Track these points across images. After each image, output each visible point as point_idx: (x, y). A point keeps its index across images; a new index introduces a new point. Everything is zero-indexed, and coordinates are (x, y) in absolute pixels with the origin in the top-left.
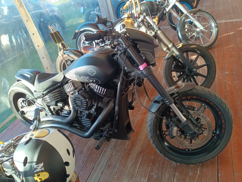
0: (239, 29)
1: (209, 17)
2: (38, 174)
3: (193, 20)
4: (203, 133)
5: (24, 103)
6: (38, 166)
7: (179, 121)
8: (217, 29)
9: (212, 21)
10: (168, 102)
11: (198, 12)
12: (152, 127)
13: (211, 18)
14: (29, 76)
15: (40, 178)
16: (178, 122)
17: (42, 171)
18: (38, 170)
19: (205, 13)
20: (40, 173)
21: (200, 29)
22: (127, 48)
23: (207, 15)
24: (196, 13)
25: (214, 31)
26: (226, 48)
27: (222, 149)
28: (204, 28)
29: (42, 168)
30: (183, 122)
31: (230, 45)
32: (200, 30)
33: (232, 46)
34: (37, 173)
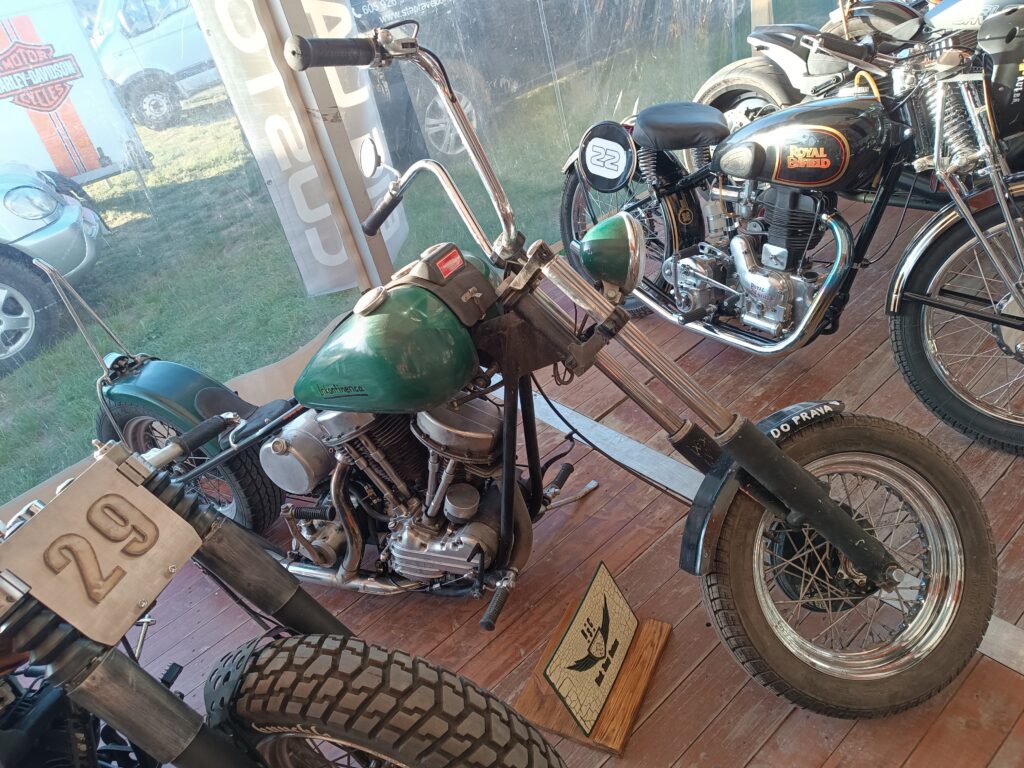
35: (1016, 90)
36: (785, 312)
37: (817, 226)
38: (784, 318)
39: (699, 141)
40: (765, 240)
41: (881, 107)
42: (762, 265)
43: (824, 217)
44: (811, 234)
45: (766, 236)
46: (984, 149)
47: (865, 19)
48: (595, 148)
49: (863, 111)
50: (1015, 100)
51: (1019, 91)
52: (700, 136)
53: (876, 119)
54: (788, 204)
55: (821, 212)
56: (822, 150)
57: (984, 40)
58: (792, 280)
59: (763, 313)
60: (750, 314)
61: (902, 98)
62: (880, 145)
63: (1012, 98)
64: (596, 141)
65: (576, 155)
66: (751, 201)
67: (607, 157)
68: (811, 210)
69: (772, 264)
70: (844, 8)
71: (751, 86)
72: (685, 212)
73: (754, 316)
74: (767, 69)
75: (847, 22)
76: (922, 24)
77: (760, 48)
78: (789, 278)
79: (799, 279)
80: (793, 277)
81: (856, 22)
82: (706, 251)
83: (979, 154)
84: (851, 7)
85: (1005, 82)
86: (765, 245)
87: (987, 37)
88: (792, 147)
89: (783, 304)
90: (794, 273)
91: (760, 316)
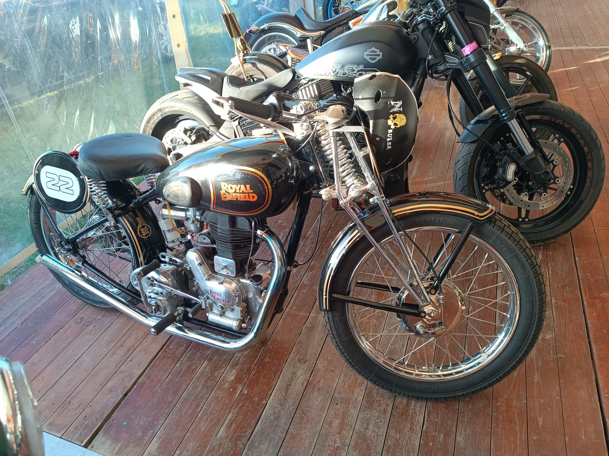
0: (587, 62)
1: (534, 26)
2: (395, 115)
3: (505, 27)
4: (556, 182)
5: (188, 135)
6: (397, 104)
7: (521, 152)
8: (548, 52)
9: (539, 33)
10: (505, 116)
11: (515, 13)
12: (467, 169)
13: (539, 29)
14: (209, 78)
15: (396, 122)
16: (518, 154)
17: (400, 112)
18: (396, 109)
19: (527, 16)
20: (397, 115)
21: (518, 47)
22: (447, 13)
23: (531, 21)
24: (511, 15)
25: (543, 56)
26: (565, 91)
27: (583, 215)
28: (525, 46)
29: (400, 108)
30: (527, 154)
31: (573, 87)
32: (517, 50)
33: (576, 88)
34: (394, 113)
35: (388, 139)
36: (242, 311)
37: (255, 240)
38: (242, 316)
39: (143, 170)
40: (214, 252)
41: (288, 148)
42: (216, 273)
43: (259, 232)
44: (252, 246)
45: (215, 248)
46: (371, 183)
47: (254, 65)
48: (48, 175)
49: (274, 153)
50: (389, 147)
51: (390, 141)
52: (142, 166)
53: (285, 158)
54: (228, 225)
55: (256, 229)
56: (248, 186)
57: (358, 99)
58: (243, 283)
59: (224, 313)
60: (214, 313)
61: (303, 141)
62: (293, 177)
63: (386, 146)
64: (47, 168)
65: (32, 180)
66: (197, 220)
67: (61, 183)
68: (248, 228)
69: (224, 272)
70: (239, 57)
71: (183, 112)
72: (143, 227)
73: (216, 314)
74: (194, 100)
75: (243, 66)
76: (294, 73)
77: (186, 85)
78: (239, 282)
79: (248, 282)
80: (242, 280)
81: (248, 66)
82: (167, 260)
83: (368, 186)
84: (244, 56)
85: (380, 133)
86: (216, 257)
87: (361, 97)
88: (223, 184)
89: (239, 305)
90: (244, 277)
91: (222, 314)
